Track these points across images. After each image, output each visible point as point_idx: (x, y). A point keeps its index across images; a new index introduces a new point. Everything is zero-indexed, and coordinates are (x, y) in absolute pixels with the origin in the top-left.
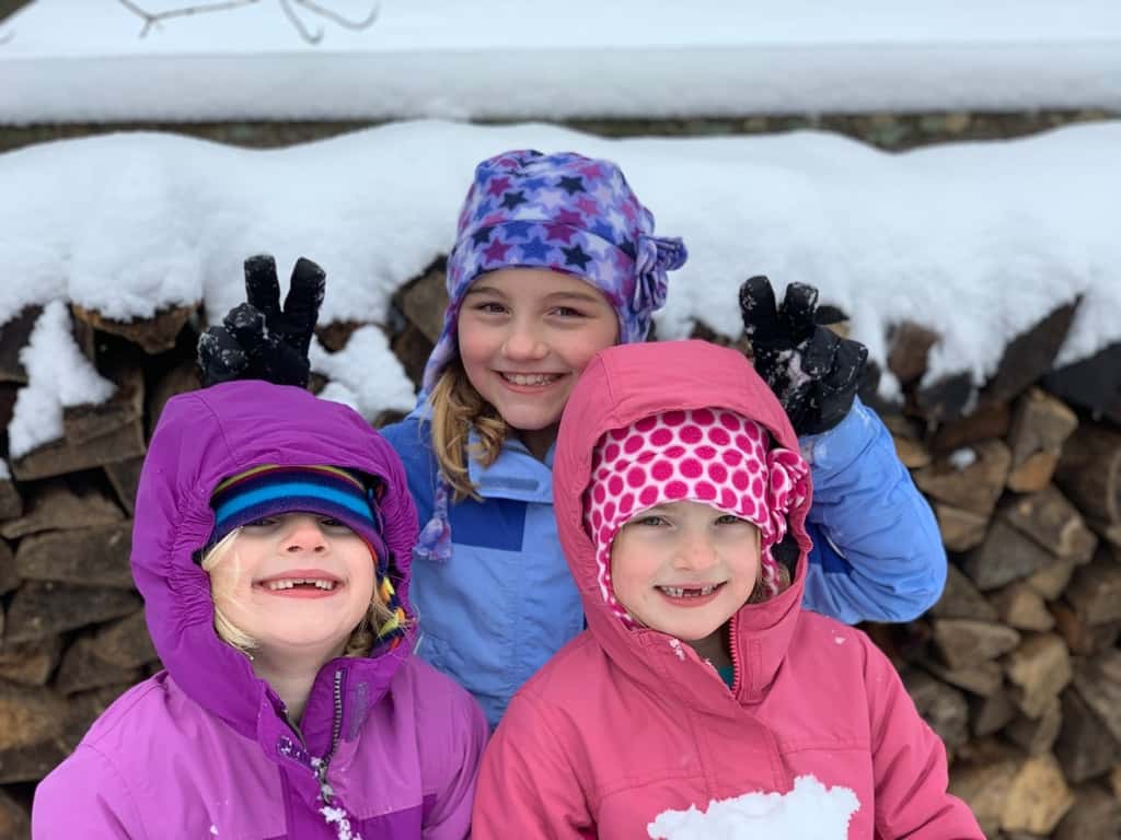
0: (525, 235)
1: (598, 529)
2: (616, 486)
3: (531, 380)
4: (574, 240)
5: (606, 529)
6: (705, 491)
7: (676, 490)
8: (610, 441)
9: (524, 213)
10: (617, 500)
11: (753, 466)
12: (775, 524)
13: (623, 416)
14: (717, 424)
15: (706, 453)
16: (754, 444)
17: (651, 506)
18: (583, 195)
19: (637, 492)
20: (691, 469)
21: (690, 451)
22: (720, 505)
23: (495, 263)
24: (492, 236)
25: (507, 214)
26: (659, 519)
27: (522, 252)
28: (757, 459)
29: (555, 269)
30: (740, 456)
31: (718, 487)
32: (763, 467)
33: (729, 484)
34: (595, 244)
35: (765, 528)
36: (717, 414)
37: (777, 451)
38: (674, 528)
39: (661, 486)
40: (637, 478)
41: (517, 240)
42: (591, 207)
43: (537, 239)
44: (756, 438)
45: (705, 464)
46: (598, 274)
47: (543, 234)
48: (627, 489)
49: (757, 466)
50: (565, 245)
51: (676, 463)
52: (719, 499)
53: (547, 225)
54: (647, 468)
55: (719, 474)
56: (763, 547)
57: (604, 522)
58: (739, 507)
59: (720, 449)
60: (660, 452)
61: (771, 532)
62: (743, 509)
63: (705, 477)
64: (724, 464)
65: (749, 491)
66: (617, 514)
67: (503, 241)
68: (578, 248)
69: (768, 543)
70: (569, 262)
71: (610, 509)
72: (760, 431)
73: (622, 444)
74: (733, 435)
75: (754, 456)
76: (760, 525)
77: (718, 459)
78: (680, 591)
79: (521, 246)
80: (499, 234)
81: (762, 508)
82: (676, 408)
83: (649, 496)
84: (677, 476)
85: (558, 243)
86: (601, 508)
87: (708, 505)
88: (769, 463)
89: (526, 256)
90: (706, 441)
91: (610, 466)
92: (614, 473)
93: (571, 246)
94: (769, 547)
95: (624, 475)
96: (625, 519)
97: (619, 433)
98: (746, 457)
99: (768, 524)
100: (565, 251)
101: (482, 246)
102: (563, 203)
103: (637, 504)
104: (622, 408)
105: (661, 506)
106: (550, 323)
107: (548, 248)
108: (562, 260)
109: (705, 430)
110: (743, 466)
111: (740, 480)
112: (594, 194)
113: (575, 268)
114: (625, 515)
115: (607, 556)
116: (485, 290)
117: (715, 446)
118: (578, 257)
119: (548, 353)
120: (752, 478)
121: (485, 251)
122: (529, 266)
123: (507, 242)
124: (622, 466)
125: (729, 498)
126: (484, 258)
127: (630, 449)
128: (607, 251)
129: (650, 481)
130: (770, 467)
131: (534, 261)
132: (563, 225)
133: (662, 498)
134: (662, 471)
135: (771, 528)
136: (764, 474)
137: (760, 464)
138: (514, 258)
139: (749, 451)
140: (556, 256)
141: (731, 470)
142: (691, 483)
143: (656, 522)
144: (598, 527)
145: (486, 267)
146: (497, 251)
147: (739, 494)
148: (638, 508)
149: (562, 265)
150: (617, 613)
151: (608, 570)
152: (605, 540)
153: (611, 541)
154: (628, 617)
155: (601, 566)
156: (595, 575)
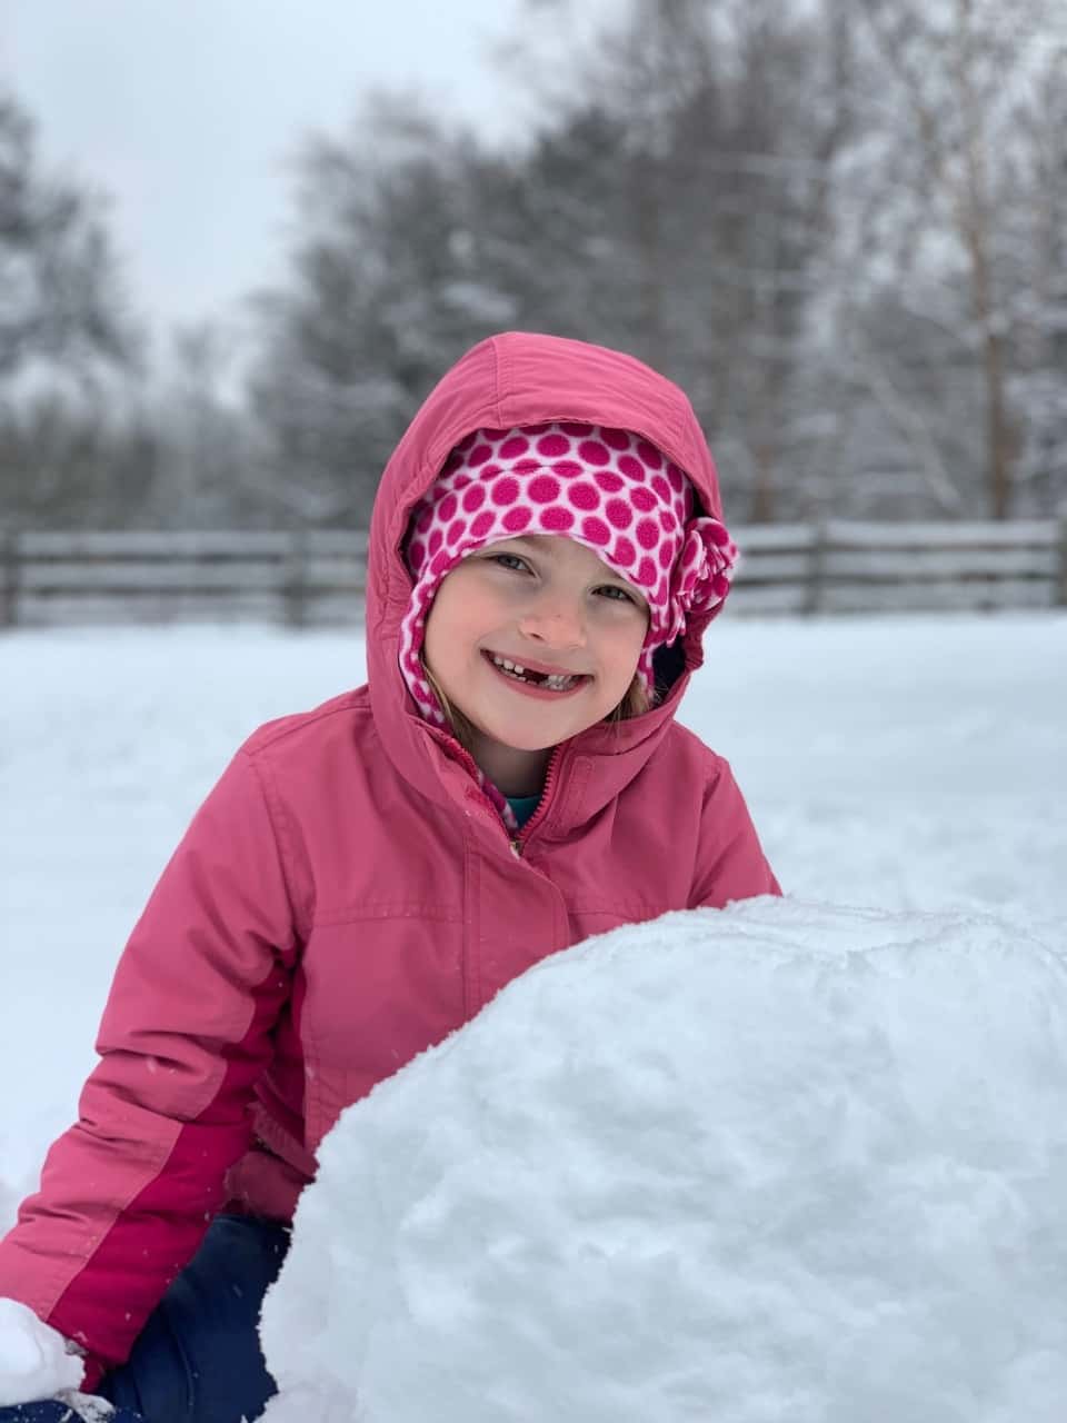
1: (432, 554)
2: (474, 499)
5: (444, 555)
6: (595, 532)
7: (558, 520)
8: (481, 440)
10: (470, 519)
11: (667, 520)
12: (671, 616)
13: (507, 413)
14: (632, 453)
15: (611, 483)
16: (674, 496)
17: (517, 534)
19: (502, 512)
20: (584, 497)
21: (589, 474)
22: (610, 558)
26: (519, 561)
28: (674, 514)
30: (654, 502)
31: (615, 533)
32: (679, 531)
33: (630, 533)
35: (659, 614)
36: (634, 442)
37: (703, 521)
38: (537, 580)
39: (538, 509)
40: (506, 492)
44: (678, 490)
45: (605, 497)
48: (488, 505)
49: (673, 526)
51: (565, 484)
52: (611, 547)
54: (524, 482)
55: (619, 514)
56: (646, 645)
57: (444, 546)
58: (635, 569)
59: (630, 484)
60: (547, 464)
61: (664, 623)
62: (641, 574)
63: (600, 513)
64: (631, 505)
65: (655, 554)
66: (466, 536)
69: (655, 641)
71: (458, 528)
72: (685, 484)
73: (497, 446)
74: (649, 473)
75: (672, 509)
76: (654, 608)
77: (624, 495)
81: (663, 584)
82: (582, 420)
83: (517, 519)
84: (563, 501)
86: (445, 527)
87: (594, 552)
88: (687, 527)
90: (612, 467)
91: (474, 473)
92: (475, 481)
94: (653, 647)
95: (489, 486)
96: (473, 545)
98: (662, 505)
99: (664, 609)
103: (498, 527)
104: (506, 404)
105: (529, 539)
109: (615, 455)
110: (654, 515)
111: (647, 534)
114: (476, 539)
115: (430, 595)
117: (623, 477)
120: (663, 536)
124: (490, 473)
125: (624, 554)
127: (507, 452)
129: (523, 500)
130: (688, 535)
133: (534, 525)
134: (544, 490)
135: (666, 618)
136: (678, 539)
137: (678, 524)
139: (667, 500)
141: (638, 516)
142: (580, 516)
143: (514, 563)
144: (432, 551)
147: (640, 552)
148: (497, 535)
150: (411, 678)
151: (426, 614)
152: (436, 570)
153: (444, 573)
154: (425, 687)
155: (417, 606)
156: (400, 620)
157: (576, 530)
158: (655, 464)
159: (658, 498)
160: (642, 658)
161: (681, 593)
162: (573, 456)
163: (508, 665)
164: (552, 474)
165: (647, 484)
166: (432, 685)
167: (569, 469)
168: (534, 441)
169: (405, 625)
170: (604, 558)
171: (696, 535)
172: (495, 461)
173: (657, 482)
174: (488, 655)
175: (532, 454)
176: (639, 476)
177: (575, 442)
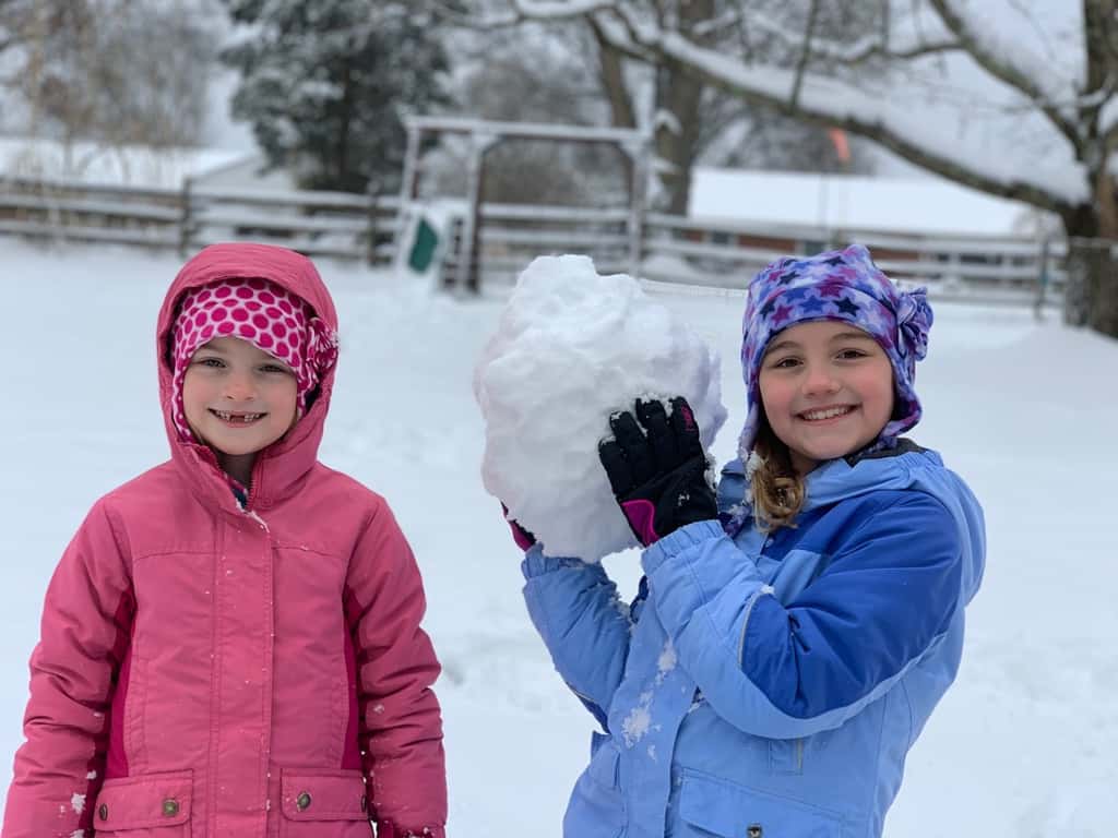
0: (803, 297)
2: (189, 327)
3: (830, 413)
4: (843, 294)
5: (181, 360)
6: (248, 331)
7: (227, 328)
9: (797, 283)
11: (291, 323)
12: (305, 372)
16: (295, 310)
17: (208, 338)
18: (845, 266)
19: (200, 330)
20: (240, 315)
21: (242, 304)
22: (258, 344)
23: (783, 323)
24: (776, 305)
25: (784, 287)
26: (219, 362)
27: (802, 309)
28: (295, 319)
29: (832, 318)
30: (281, 314)
31: (259, 331)
32: (299, 327)
33: (268, 331)
34: (860, 298)
36: (267, 284)
37: (314, 319)
38: (226, 369)
39: (216, 325)
40: (202, 320)
41: (796, 302)
42: (853, 273)
43: (813, 298)
46: (867, 320)
47: (817, 294)
48: (195, 328)
49: (295, 325)
50: (837, 299)
51: (229, 310)
52: (258, 339)
53: (818, 287)
54: (209, 313)
55: (261, 322)
56: (299, 391)
57: (181, 354)
58: (274, 349)
59: (265, 306)
60: (220, 303)
62: (279, 351)
63: (250, 322)
64: (267, 317)
65: (286, 340)
66: (188, 346)
67: (786, 305)
68: (847, 300)
69: (302, 389)
70: (842, 311)
71: (184, 344)
73: (196, 297)
74: (277, 300)
75: (293, 317)
76: (293, 369)
77: (263, 312)
78: (228, 416)
79: (802, 305)
80: (781, 302)
81: (295, 355)
83: (207, 332)
84: (229, 319)
85: (831, 298)
86: (180, 344)
87: (248, 342)
89: (806, 311)
90: (255, 299)
91: (187, 313)
92: (201, 310)
93: (842, 298)
94: (303, 392)
95: (194, 318)
96: (191, 349)
97: (195, 290)
98: (286, 315)
99: (300, 369)
100: (837, 303)
101: (770, 315)
102: (828, 272)
103: (199, 338)
106: (838, 364)
107: (823, 303)
108: (835, 310)
109: (256, 292)
110: (281, 320)
111: (279, 330)
112: (852, 265)
113: (847, 315)
116: (781, 346)
117: (261, 303)
118: (848, 306)
119: (842, 387)
120: (289, 331)
121: (773, 318)
122: (810, 319)
123: (790, 305)
124: (194, 312)
125: (266, 341)
126: (774, 323)
127: (201, 299)
128: (871, 303)
129: (210, 321)
131: (813, 313)
132: (831, 286)
133: (215, 332)
134: (219, 315)
135: (304, 375)
136: (301, 333)
137: (298, 324)
138: (796, 314)
140: (830, 308)
141: (272, 322)
142: (238, 324)
144: (177, 359)
145: (776, 329)
146: (783, 313)
147: (276, 340)
149: (837, 314)
150: (180, 428)
151: (181, 393)
152: (180, 369)
153: (184, 368)
154: (188, 432)
155: (176, 390)
156: (171, 397)
157: (236, 331)
158: (297, 306)
159: (283, 311)
160: (298, 400)
161: (308, 359)
162: (233, 296)
163: (222, 414)
164: (223, 307)
165: (276, 305)
166: (191, 431)
167: (231, 303)
168: (213, 291)
169: (173, 400)
170: (255, 344)
171: (312, 330)
172: (195, 305)
173: (282, 304)
174: (213, 412)
175: (212, 298)
176: (290, 312)
177: (234, 289)
